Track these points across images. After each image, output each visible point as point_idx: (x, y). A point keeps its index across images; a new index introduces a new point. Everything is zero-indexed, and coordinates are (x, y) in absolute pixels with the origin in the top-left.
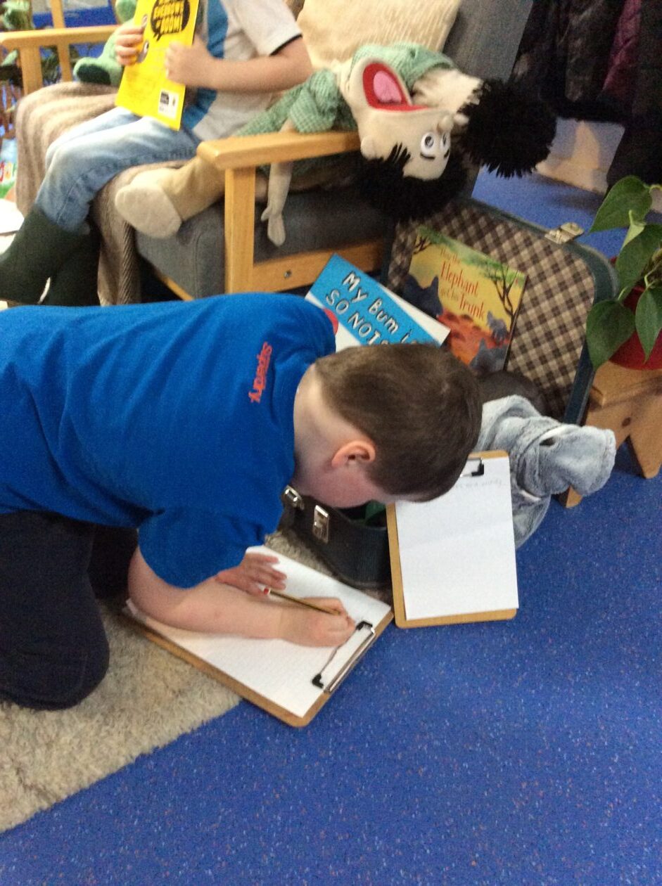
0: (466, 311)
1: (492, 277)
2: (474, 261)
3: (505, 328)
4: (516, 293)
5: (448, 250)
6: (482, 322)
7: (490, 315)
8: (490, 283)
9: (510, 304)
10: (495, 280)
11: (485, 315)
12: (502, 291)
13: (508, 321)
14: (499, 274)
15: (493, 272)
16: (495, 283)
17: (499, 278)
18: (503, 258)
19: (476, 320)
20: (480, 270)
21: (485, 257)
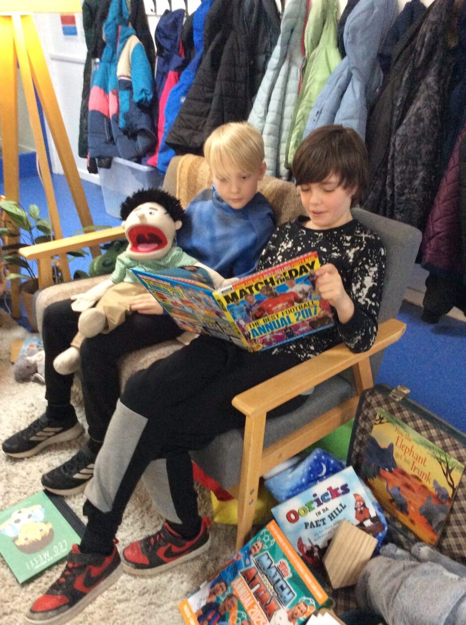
0: (416, 473)
1: (437, 459)
2: (422, 443)
3: (447, 495)
4: (457, 476)
5: (401, 429)
6: (430, 486)
8: (436, 462)
9: (453, 482)
10: (440, 462)
12: (445, 471)
13: (450, 491)
14: (443, 458)
15: (438, 455)
16: (441, 464)
17: (443, 461)
18: (445, 449)
19: (424, 482)
20: (427, 450)
21: (431, 444)
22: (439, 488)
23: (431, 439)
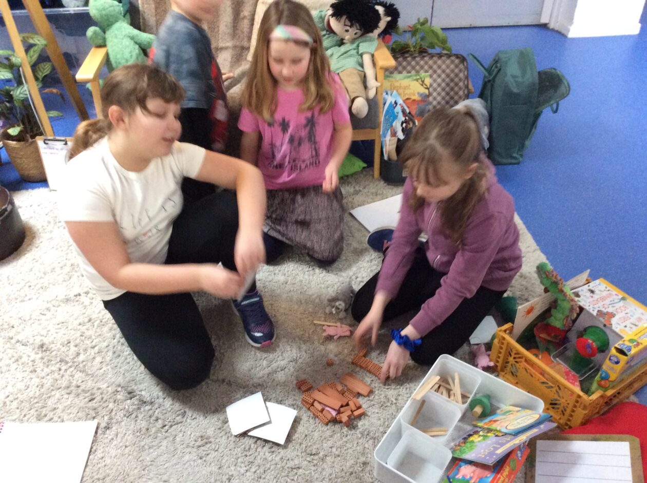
0: (407, 97)
1: (415, 80)
2: (405, 78)
3: (426, 95)
4: (428, 81)
5: (391, 79)
6: (416, 97)
7: (418, 93)
8: (415, 82)
9: (426, 85)
10: (417, 80)
11: (416, 94)
12: (421, 83)
13: (427, 92)
14: (418, 77)
15: (415, 78)
16: (417, 81)
17: (418, 79)
18: (417, 72)
19: (413, 98)
20: (409, 79)
21: (409, 74)
22: (421, 95)
23: (409, 72)
